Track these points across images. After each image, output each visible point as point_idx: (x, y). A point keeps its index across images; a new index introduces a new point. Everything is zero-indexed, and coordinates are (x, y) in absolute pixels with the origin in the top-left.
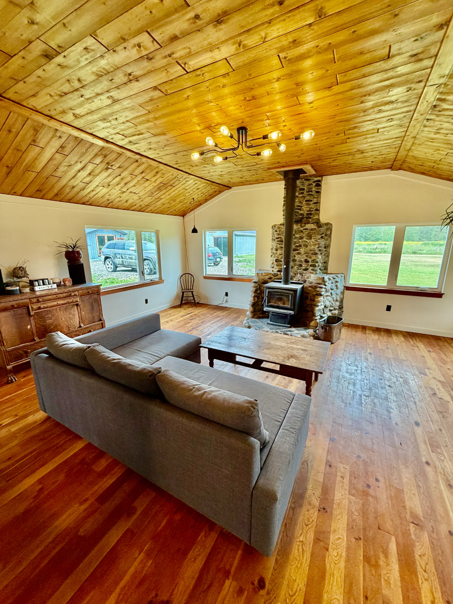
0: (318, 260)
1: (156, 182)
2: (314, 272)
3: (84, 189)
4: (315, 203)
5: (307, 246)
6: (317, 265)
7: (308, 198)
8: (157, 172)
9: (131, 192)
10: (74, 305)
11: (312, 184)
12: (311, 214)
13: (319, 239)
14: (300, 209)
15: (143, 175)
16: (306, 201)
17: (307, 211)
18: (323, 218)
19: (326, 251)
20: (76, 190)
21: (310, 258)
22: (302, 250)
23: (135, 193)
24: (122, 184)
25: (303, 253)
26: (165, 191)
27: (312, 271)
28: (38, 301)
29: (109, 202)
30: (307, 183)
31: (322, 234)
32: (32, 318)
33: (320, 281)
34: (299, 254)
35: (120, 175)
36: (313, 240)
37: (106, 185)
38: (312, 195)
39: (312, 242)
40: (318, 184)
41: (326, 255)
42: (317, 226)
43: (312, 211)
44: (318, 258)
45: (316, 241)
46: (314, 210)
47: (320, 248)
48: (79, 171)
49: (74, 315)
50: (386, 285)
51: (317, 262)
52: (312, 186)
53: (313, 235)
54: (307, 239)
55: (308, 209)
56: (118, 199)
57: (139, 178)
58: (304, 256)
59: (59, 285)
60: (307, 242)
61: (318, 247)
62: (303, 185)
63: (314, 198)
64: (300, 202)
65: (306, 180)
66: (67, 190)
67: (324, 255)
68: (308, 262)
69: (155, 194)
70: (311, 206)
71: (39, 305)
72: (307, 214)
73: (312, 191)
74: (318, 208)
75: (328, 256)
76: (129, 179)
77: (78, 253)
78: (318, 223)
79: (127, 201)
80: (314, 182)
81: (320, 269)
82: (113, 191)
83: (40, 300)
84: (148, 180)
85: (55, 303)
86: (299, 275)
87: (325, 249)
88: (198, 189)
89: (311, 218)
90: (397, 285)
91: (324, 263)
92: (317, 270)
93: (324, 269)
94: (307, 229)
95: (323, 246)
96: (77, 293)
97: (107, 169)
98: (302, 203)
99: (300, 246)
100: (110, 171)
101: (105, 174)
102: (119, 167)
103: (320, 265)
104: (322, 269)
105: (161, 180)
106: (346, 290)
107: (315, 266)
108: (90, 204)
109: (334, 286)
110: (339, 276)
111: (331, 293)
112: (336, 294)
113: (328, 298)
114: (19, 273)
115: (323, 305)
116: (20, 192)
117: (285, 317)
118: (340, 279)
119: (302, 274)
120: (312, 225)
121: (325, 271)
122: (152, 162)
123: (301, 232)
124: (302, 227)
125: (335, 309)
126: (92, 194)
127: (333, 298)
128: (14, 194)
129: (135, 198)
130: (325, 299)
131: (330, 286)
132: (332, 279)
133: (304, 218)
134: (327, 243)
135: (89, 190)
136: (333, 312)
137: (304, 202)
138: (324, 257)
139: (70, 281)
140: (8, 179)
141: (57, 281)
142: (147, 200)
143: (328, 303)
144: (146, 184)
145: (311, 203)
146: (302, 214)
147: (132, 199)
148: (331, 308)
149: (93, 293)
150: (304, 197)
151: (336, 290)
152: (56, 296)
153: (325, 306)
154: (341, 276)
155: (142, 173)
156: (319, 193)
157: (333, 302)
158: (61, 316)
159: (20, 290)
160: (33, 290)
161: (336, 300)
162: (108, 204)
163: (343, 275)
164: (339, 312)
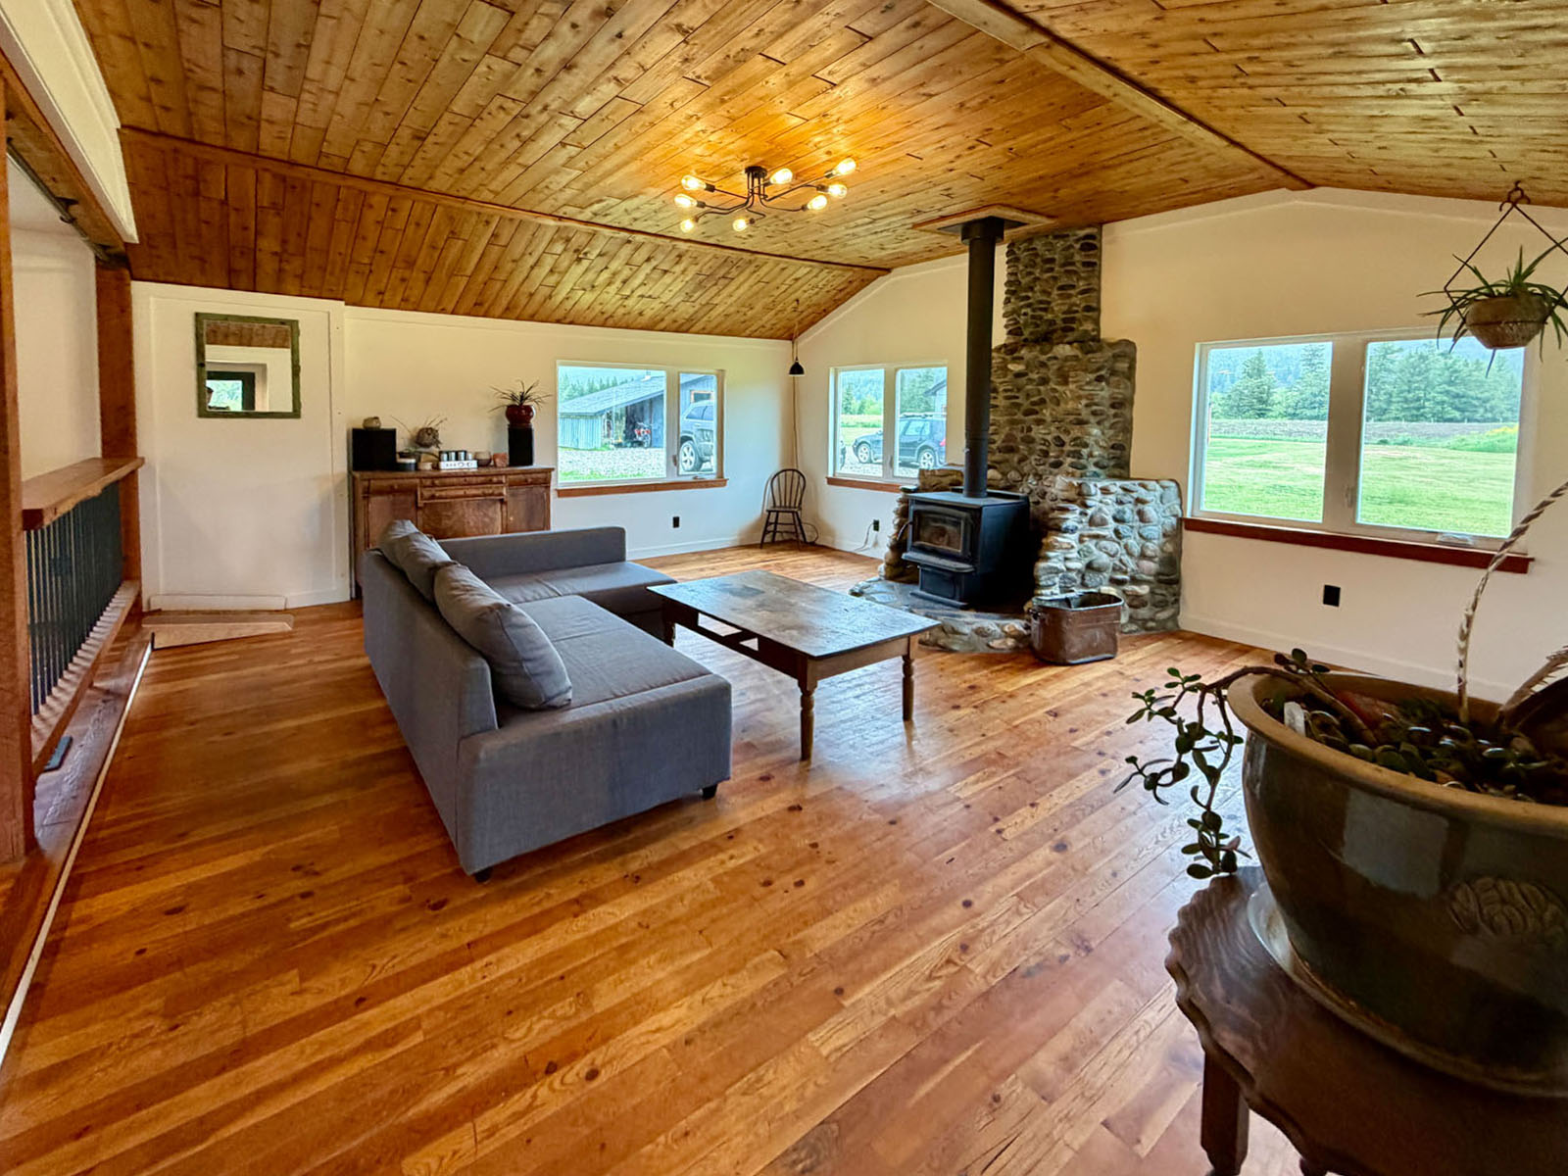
0: (1091, 441)
1: (687, 273)
2: (1079, 472)
3: (550, 297)
4: (1083, 292)
5: (1058, 404)
6: (1085, 451)
7: (1064, 281)
8: (680, 256)
9: (642, 296)
10: (494, 501)
11: (1071, 246)
12: (1073, 320)
13: (1088, 383)
14: (1045, 310)
15: (654, 263)
16: (1061, 288)
17: (1065, 313)
18: (1111, 329)
19: (1115, 416)
20: (538, 298)
21: (1067, 432)
22: (1047, 413)
23: (650, 297)
24: (618, 283)
25: (1049, 420)
26: (714, 290)
27: (1071, 470)
28: (433, 485)
29: (605, 316)
30: (1060, 244)
31: (1099, 369)
32: (420, 513)
33: (1072, 494)
34: (1040, 422)
35: (607, 268)
36: (1072, 386)
37: (589, 288)
38: (1075, 272)
39: (1071, 391)
40: (1091, 245)
41: (1119, 426)
42: (1081, 349)
43: (1076, 312)
44: (1089, 434)
45: (1081, 388)
46: (1080, 309)
47: (1095, 408)
48: (532, 268)
49: (493, 520)
50: (1320, 521)
51: (1086, 445)
52: (1072, 250)
53: (1072, 374)
54: (1058, 384)
55: (1065, 308)
56: (622, 311)
57: (647, 268)
58: (1053, 428)
59: (480, 465)
60: (1056, 391)
61: (1087, 406)
62: (1049, 250)
63: (1078, 279)
64: (1044, 292)
65: (1056, 237)
66: (523, 300)
67: (1112, 426)
68: (1063, 444)
69: (696, 295)
70: (1074, 300)
71: (433, 491)
72: (1064, 320)
73: (1073, 264)
74: (1094, 305)
75: (1127, 429)
76: (626, 272)
77: (529, 409)
78: (1091, 342)
79: (641, 314)
80: (1078, 241)
81: (1096, 464)
82: (605, 296)
83: (437, 482)
84: (666, 272)
85: (461, 493)
86: (1031, 479)
87: (1113, 411)
88: (797, 280)
89: (1072, 329)
90: (1359, 521)
91: (1113, 447)
92: (1084, 467)
94: (1056, 358)
95: (1107, 403)
97: (579, 259)
98: (1049, 294)
99: (1042, 401)
100: (585, 263)
101: (579, 269)
102: (600, 255)
103: (1096, 453)
104: (1105, 463)
105: (694, 269)
106: (1187, 528)
107: (1078, 455)
108: (571, 323)
109: (1128, 512)
110: (1152, 484)
111: (1116, 532)
112: (1141, 536)
113: (1103, 543)
114: (425, 438)
115: (1079, 560)
116: (450, 307)
117: (954, 577)
118: (1158, 494)
119: (1039, 477)
120: (1067, 347)
121: (1117, 472)
122: (659, 241)
123: (1043, 365)
124: (1043, 353)
125: (1134, 581)
126: (568, 305)
127: (1126, 547)
128: (443, 311)
129: (656, 305)
130: (1091, 544)
131: (1109, 511)
132: (1121, 491)
133: (1055, 331)
134: (1120, 393)
135: (560, 298)
136: (1129, 588)
137: (1056, 292)
138: (1112, 432)
139: (503, 457)
140: (429, 289)
141: (484, 457)
142: (686, 310)
143: (1104, 559)
144: (668, 279)
145: (1072, 292)
146: (1052, 322)
147: (652, 309)
148: (1120, 576)
149: (535, 483)
150: (1055, 278)
151: (1138, 524)
152: (463, 477)
153: (1089, 566)
154: (1163, 487)
155: (648, 260)
156: (1093, 266)
157: (1126, 558)
158: (471, 516)
159: (416, 465)
160: (436, 467)
161: (1143, 556)
162: (606, 321)
163: (1173, 484)
164: (1158, 591)
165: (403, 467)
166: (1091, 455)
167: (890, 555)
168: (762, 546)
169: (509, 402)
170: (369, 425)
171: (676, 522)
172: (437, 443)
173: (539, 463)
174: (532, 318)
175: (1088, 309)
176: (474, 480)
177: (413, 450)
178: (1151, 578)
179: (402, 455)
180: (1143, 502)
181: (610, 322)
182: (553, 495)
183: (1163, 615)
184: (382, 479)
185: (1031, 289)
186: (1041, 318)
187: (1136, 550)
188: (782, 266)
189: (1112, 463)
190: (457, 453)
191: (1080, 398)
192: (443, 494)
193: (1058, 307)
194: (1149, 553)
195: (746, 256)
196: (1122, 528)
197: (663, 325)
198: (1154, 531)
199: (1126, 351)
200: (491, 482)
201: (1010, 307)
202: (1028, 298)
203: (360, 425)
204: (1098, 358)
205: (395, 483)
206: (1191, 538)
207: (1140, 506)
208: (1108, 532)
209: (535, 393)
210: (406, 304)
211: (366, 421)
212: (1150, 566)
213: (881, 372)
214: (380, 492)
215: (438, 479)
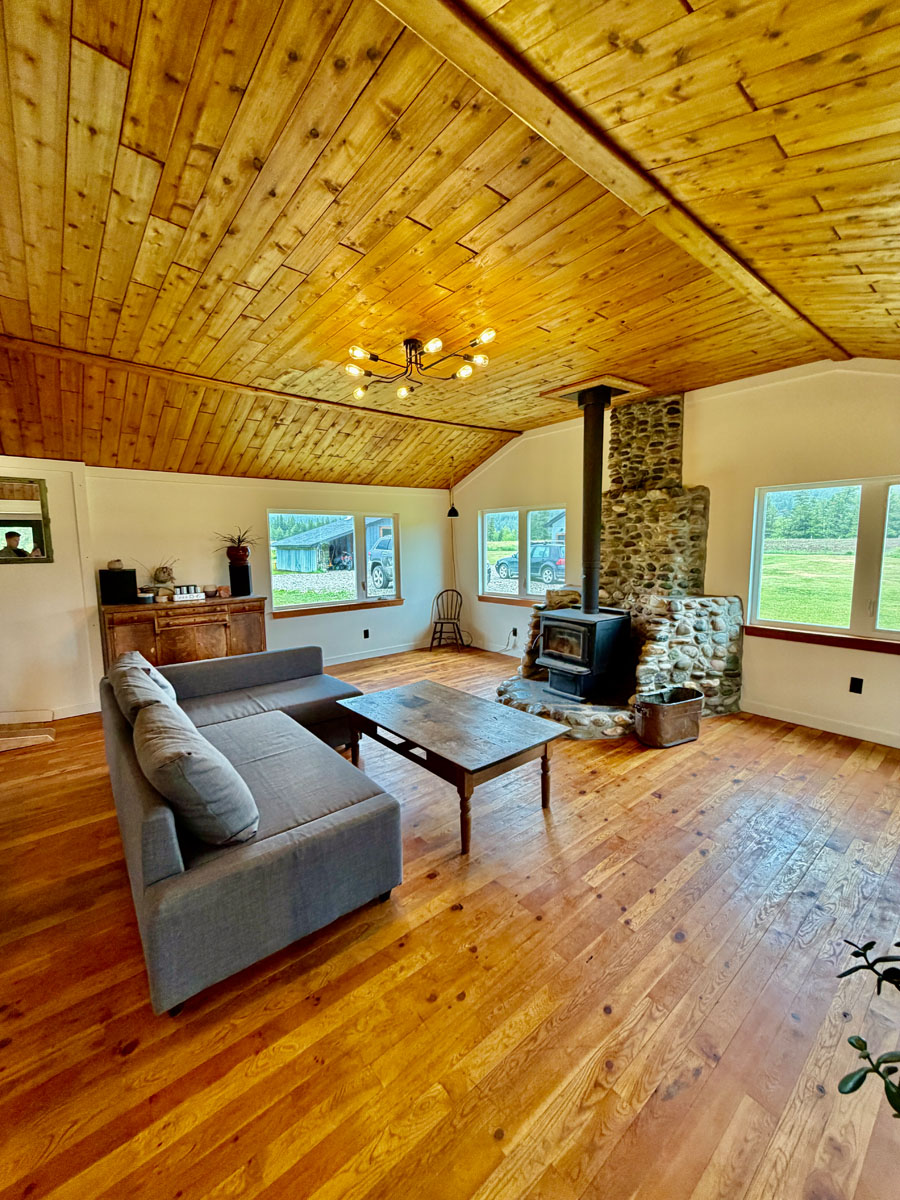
0: (675, 566)
1: (365, 436)
2: (666, 591)
3: (257, 457)
4: (669, 448)
5: (650, 538)
6: (671, 575)
7: (655, 439)
8: (358, 422)
9: (331, 455)
10: (219, 626)
11: (660, 411)
12: (661, 470)
13: (674, 521)
14: (640, 463)
15: (338, 428)
16: (652, 445)
17: (655, 465)
18: (689, 478)
19: (694, 546)
20: (247, 458)
21: (658, 560)
22: (642, 545)
23: (338, 456)
24: (310, 445)
25: (643, 550)
26: (388, 449)
27: (661, 589)
28: (167, 615)
29: (304, 472)
30: (652, 409)
31: (682, 510)
32: (158, 638)
33: (663, 610)
34: (636, 552)
35: (300, 432)
36: (661, 524)
37: (287, 449)
38: (662, 431)
39: (661, 527)
40: (675, 410)
41: (696, 554)
42: (669, 493)
43: (664, 463)
44: (674, 562)
45: (668, 524)
46: (667, 462)
47: (678, 540)
48: (239, 432)
49: (219, 641)
50: (848, 627)
51: (672, 571)
52: (661, 414)
53: (661, 513)
54: (651, 521)
55: (656, 461)
56: (316, 468)
57: (333, 432)
58: (647, 557)
59: (208, 595)
60: (649, 527)
61: (673, 539)
62: (643, 414)
63: (666, 437)
64: (639, 448)
65: (649, 403)
66: (236, 460)
67: (691, 555)
68: (654, 569)
69: (374, 454)
70: (662, 454)
71: (168, 620)
72: (655, 471)
73: (661, 425)
74: (678, 458)
75: (702, 557)
76: (316, 436)
77: (245, 549)
78: (674, 489)
79: (331, 470)
80: (665, 406)
81: (680, 585)
82: (300, 455)
83: (170, 613)
84: (348, 435)
85: (192, 620)
86: (631, 597)
87: (693, 543)
88: (451, 441)
89: (661, 478)
90: (878, 627)
91: (692, 571)
92: (671, 588)
93: (694, 586)
94: (649, 501)
95: (688, 536)
96: (226, 608)
97: (277, 425)
98: (644, 449)
99: (639, 536)
100: (282, 428)
101: (277, 434)
102: (293, 421)
103: (679, 576)
104: (686, 583)
105: (369, 434)
106: (747, 634)
107: (665, 578)
108: (277, 478)
109: (705, 622)
110: (721, 600)
111: (696, 638)
112: (714, 641)
113: (687, 648)
114: (161, 575)
115: (668, 662)
116: (176, 467)
117: (575, 679)
118: (726, 608)
119: (637, 595)
120: (658, 492)
121: (694, 590)
122: (340, 408)
123: (639, 507)
124: (640, 498)
125: (709, 676)
126: (273, 463)
127: (703, 650)
128: (170, 470)
129: (343, 463)
130: (677, 649)
131: (691, 622)
132: (699, 607)
133: (646, 480)
134: (698, 528)
135: (265, 458)
136: (705, 681)
137: (648, 448)
138: (691, 559)
139: (227, 589)
140: (155, 452)
141: (211, 589)
142: (366, 466)
143: (685, 660)
144: (350, 441)
145: (660, 447)
146: (645, 472)
147: (339, 466)
148: (698, 673)
149: (252, 610)
150: (648, 437)
151: (711, 632)
152: (193, 609)
153: (676, 666)
154: (729, 602)
155: (333, 425)
156: (676, 426)
157: (702, 659)
158: (199, 639)
159: (154, 598)
160: (171, 600)
161: (715, 656)
162: (304, 476)
163: (737, 600)
164: (725, 683)
165: (143, 601)
166: (675, 578)
167: (527, 660)
168: (431, 649)
169: (229, 544)
170: (113, 566)
171: (366, 633)
172: (172, 579)
173: (255, 593)
174: (244, 475)
175: (673, 461)
176: (201, 610)
177: (152, 585)
178: (721, 674)
179: (143, 590)
180: (716, 614)
181: (308, 477)
182: (267, 618)
183: (729, 701)
184: (124, 612)
185: (629, 445)
186: (637, 469)
187: (710, 652)
188: (439, 429)
189: (691, 583)
190: (188, 587)
191: (667, 532)
192: (177, 622)
193: (650, 460)
194: (720, 654)
195: (411, 421)
196: (700, 635)
197: (349, 479)
198: (722, 637)
199: (701, 495)
200: (215, 611)
201: (614, 460)
202: (627, 453)
203: (105, 567)
204: (681, 501)
205: (135, 615)
206: (750, 641)
207: (713, 617)
208: (690, 639)
209: (249, 537)
210: (137, 464)
211: (110, 563)
212: (721, 664)
213: (516, 513)
214: (123, 622)
215: (172, 610)
